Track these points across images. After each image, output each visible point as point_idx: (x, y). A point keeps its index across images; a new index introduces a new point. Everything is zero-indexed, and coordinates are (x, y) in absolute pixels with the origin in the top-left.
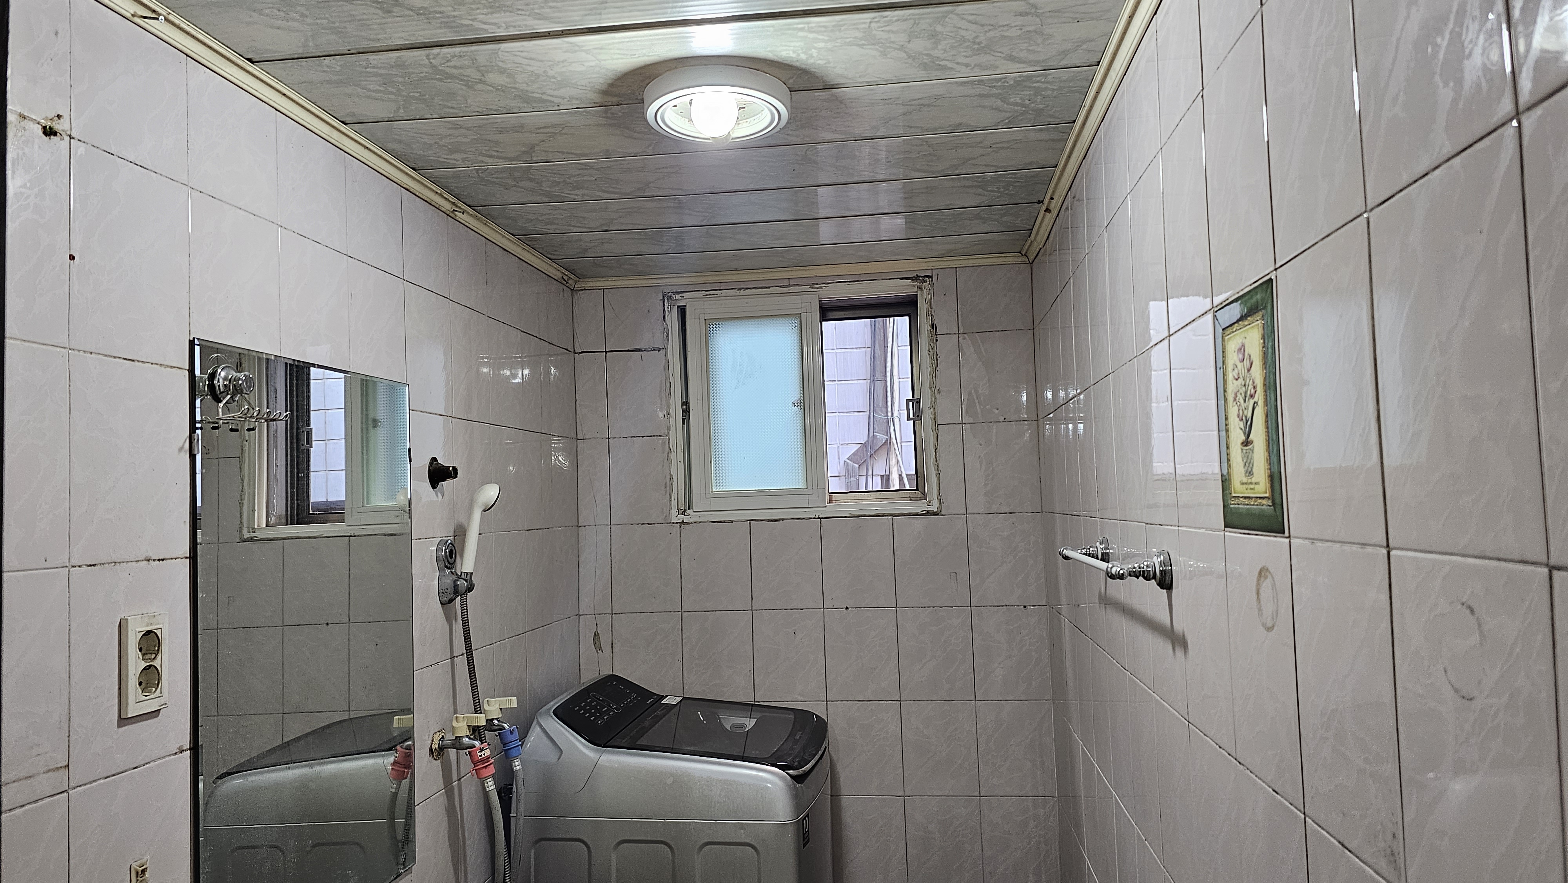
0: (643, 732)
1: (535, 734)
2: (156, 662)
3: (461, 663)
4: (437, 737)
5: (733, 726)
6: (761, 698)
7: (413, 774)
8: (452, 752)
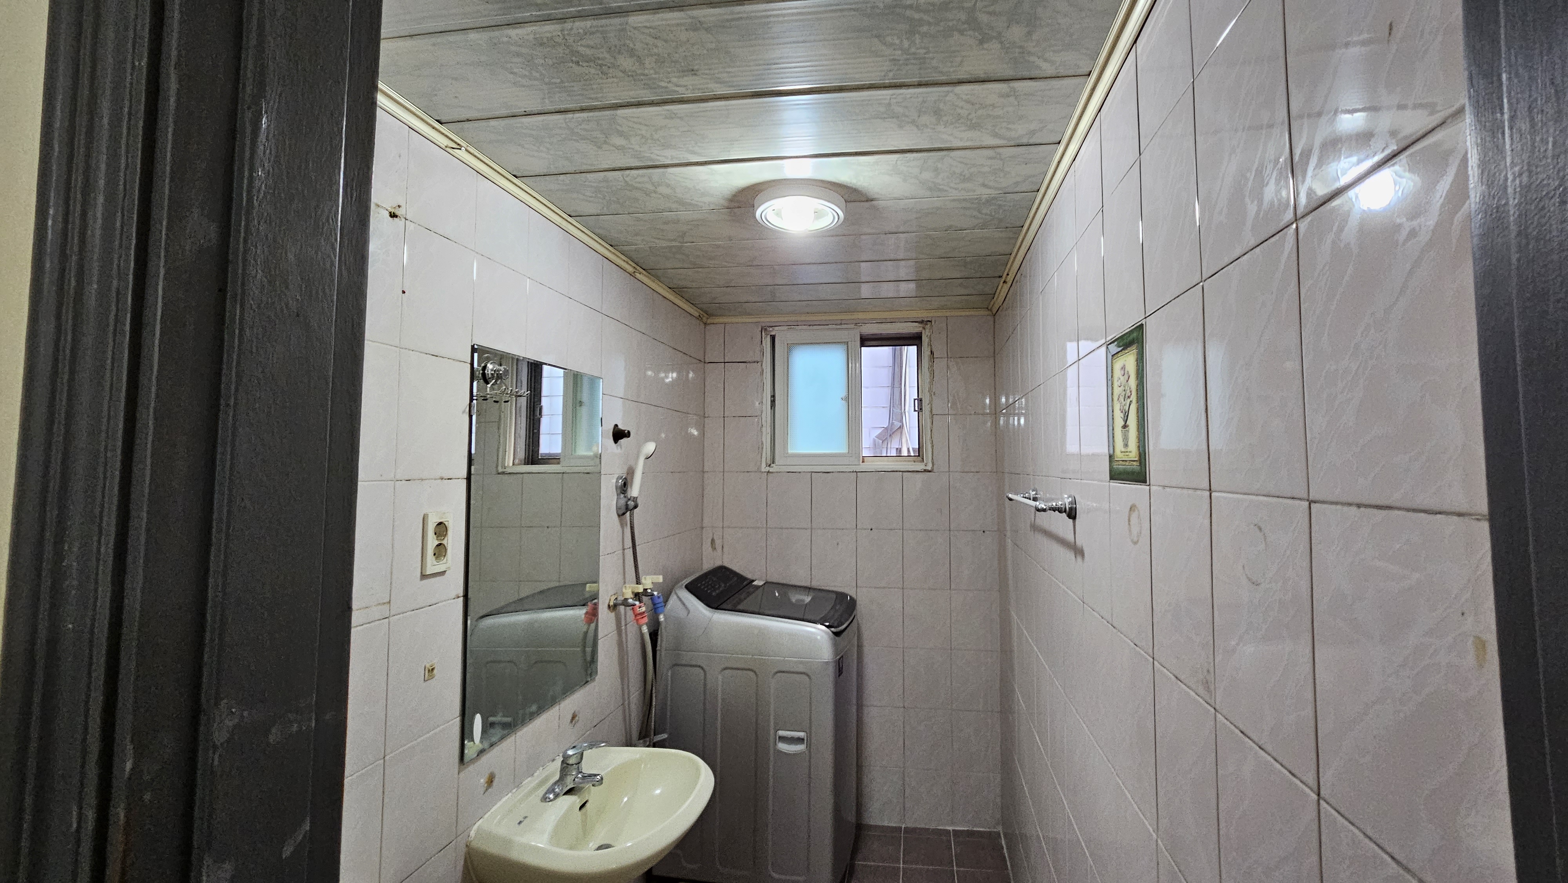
0: (740, 601)
1: (673, 601)
2: (444, 542)
3: (629, 553)
4: (613, 598)
5: (797, 601)
6: (815, 584)
7: (597, 620)
8: (622, 608)
